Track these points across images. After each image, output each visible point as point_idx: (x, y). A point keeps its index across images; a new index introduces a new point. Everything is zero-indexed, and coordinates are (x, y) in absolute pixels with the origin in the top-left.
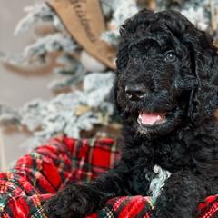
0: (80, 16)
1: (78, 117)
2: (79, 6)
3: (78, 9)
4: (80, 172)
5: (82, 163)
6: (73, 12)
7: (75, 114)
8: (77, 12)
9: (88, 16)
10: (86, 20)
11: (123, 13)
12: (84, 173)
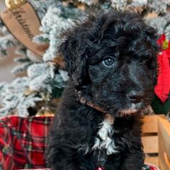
0: (21, 23)
1: (27, 96)
2: (20, 16)
3: (19, 18)
4: (24, 142)
5: (25, 135)
6: (16, 21)
7: (24, 95)
8: (19, 20)
9: (27, 23)
10: (26, 25)
11: (47, 21)
12: (27, 142)
